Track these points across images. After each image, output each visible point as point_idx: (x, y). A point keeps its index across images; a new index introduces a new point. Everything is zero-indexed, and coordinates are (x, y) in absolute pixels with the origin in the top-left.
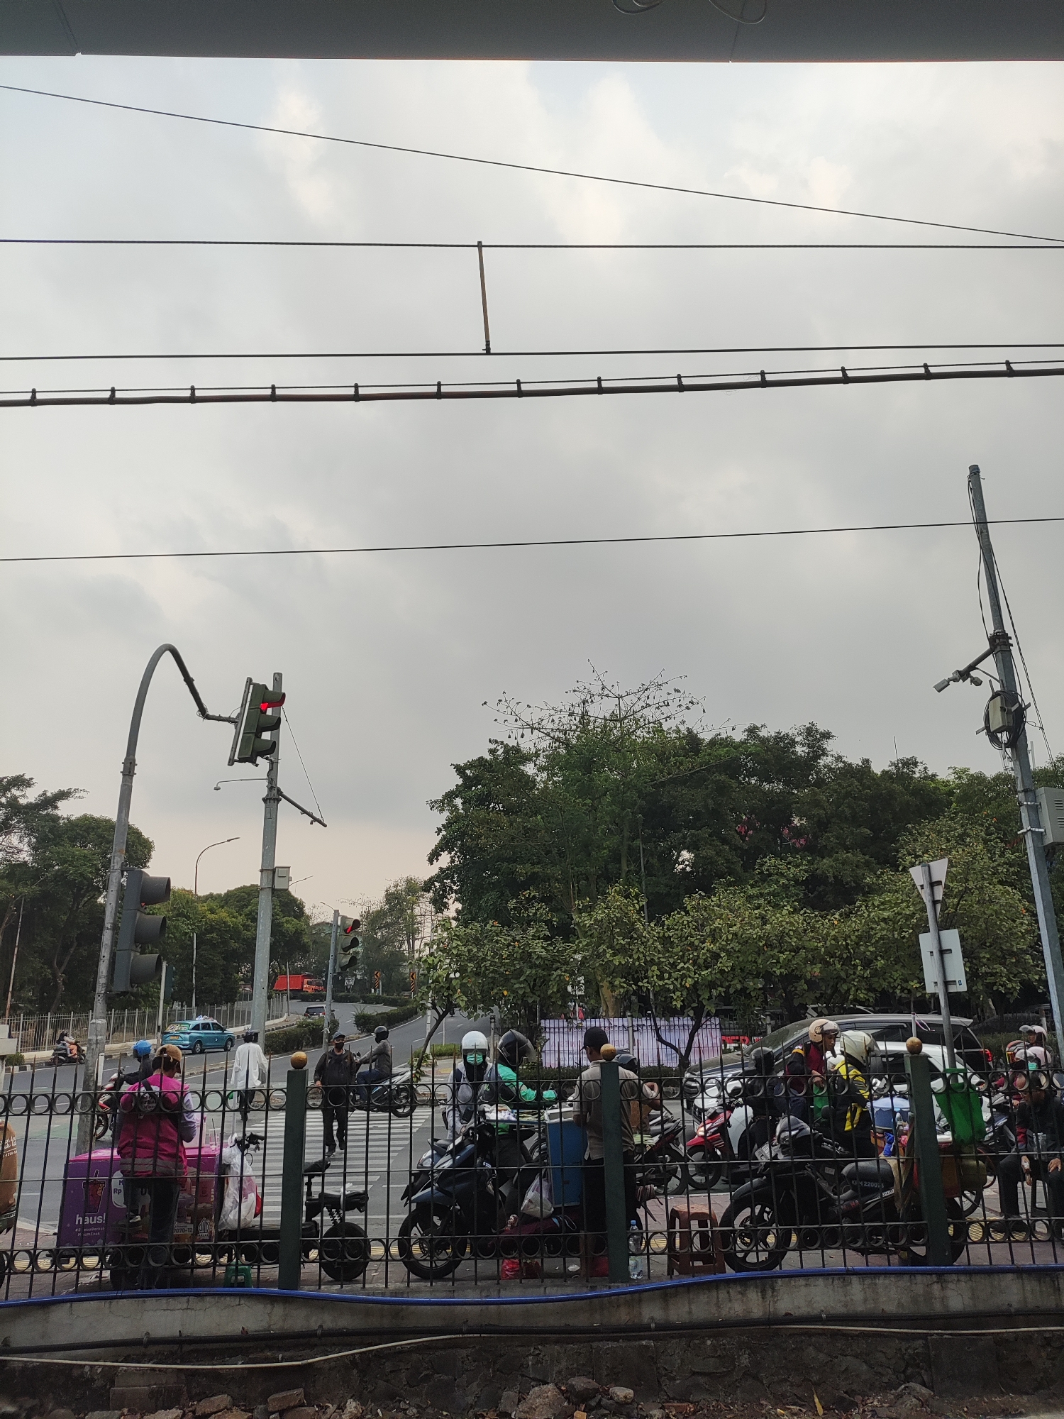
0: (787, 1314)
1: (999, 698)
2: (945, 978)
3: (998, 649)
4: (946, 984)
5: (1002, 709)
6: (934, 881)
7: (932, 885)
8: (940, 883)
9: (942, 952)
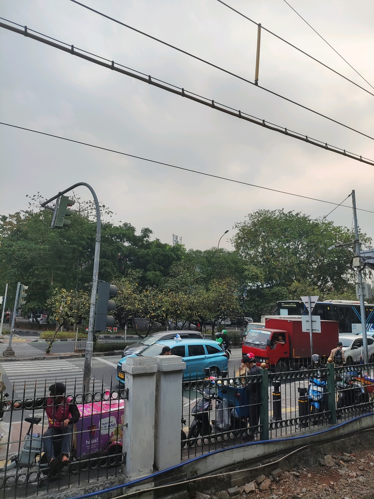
1: (358, 258)
2: (312, 328)
3: (357, 244)
4: (312, 330)
5: (360, 261)
6: (311, 301)
7: (311, 302)
8: (314, 302)
9: (312, 321)
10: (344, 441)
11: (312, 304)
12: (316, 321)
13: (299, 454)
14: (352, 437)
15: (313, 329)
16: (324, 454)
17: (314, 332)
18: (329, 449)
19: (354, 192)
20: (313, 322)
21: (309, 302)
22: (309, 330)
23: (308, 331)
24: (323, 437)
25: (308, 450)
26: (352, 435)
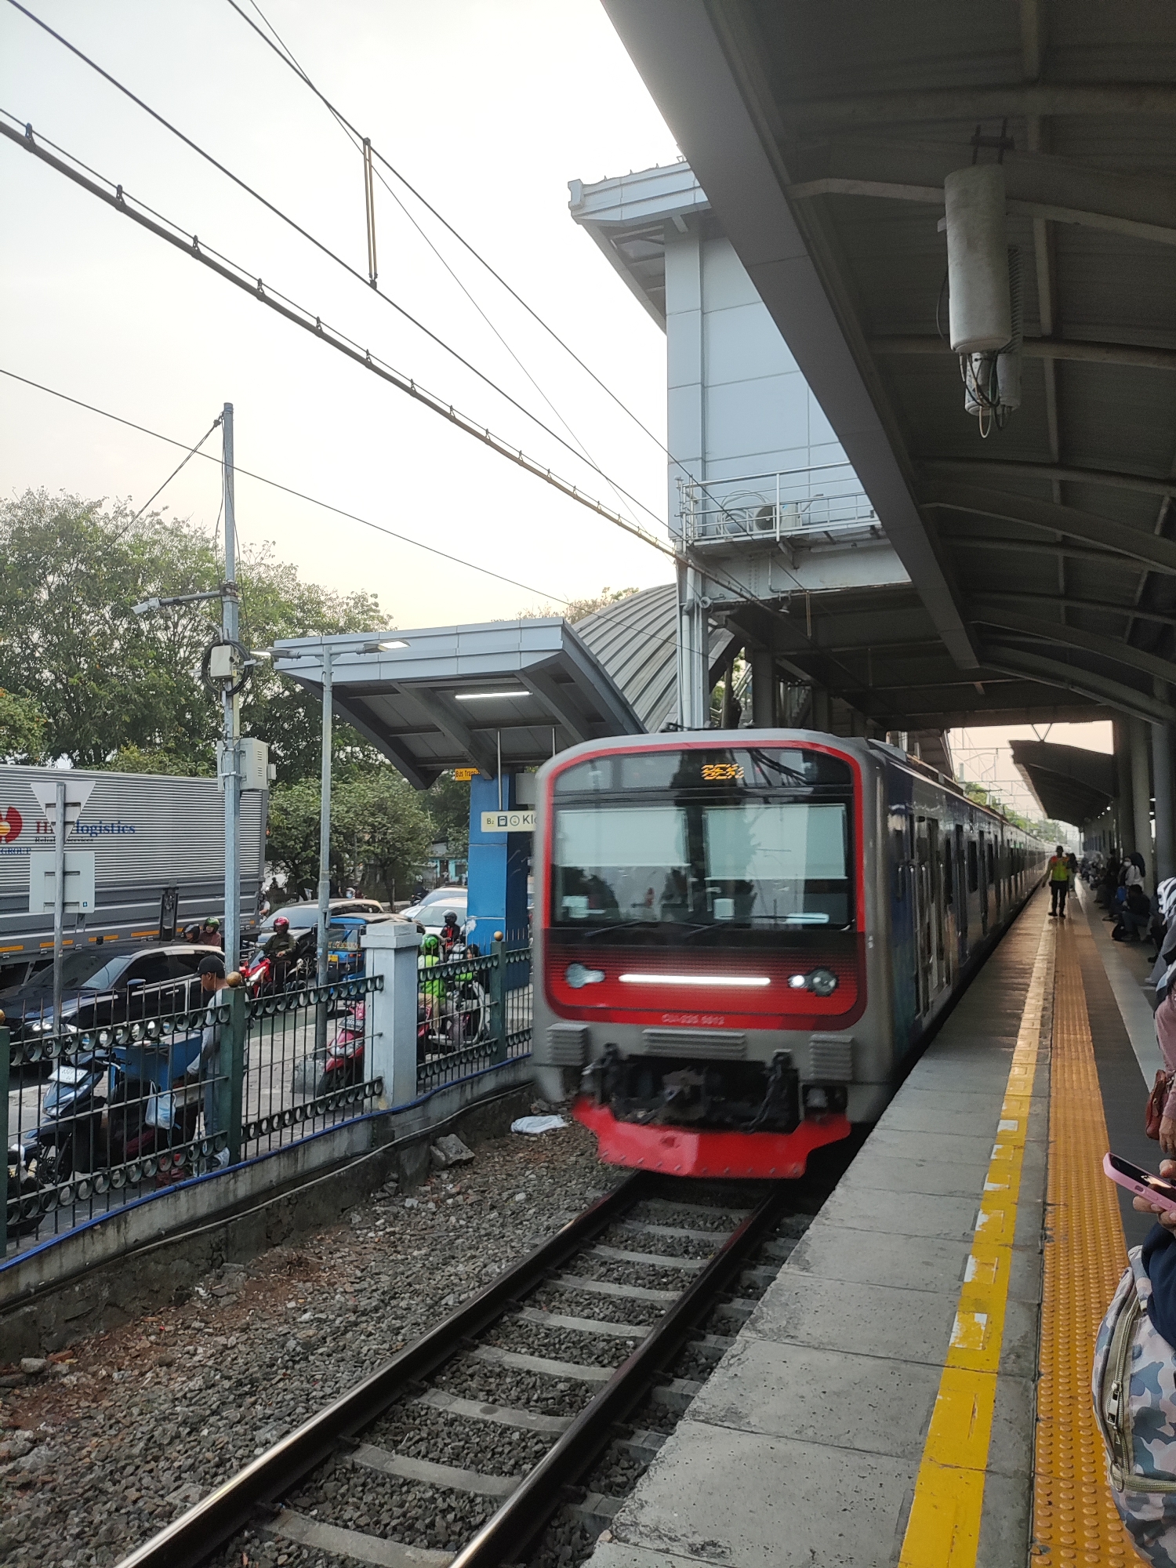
0: (136, 1240)
1: (228, 647)
2: (63, 899)
3: (228, 598)
4: (64, 904)
5: (232, 660)
6: (68, 801)
7: (66, 805)
8: (78, 804)
9: (65, 873)
10: (31, 1313)
11: (70, 809)
12: (79, 872)
14: (77, 1289)
15: (67, 900)
17: (70, 910)
19: (232, 413)
20: (68, 878)
21: (59, 805)
22: (52, 904)
23: (49, 911)
26: (76, 1283)
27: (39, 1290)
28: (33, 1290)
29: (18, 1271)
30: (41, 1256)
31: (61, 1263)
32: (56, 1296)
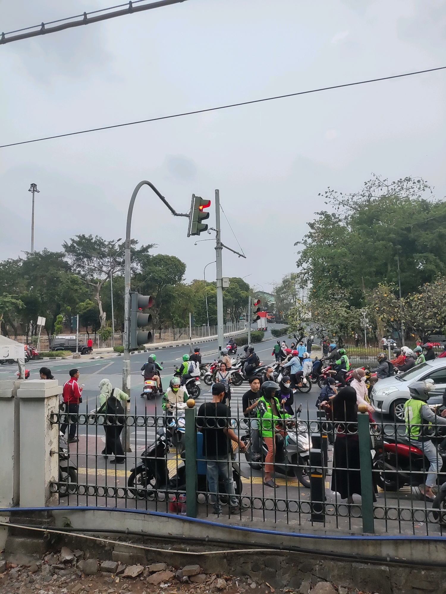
10: (384, 571)
13: (255, 557)
14: (423, 573)
16: (319, 578)
18: (336, 572)
24: (328, 548)
25: (281, 558)
26: (423, 569)
27: (393, 560)
28: (388, 559)
29: (381, 544)
30: (397, 542)
31: (412, 552)
32: (407, 570)
